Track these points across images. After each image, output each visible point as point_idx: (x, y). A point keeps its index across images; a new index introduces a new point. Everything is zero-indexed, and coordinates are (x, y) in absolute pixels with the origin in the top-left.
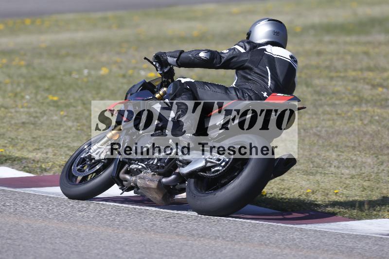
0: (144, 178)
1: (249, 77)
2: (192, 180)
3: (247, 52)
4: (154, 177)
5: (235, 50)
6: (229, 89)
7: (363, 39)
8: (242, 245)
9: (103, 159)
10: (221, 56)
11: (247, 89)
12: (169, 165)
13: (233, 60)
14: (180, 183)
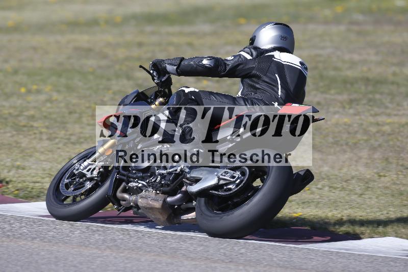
0: (146, 198)
1: (258, 86)
2: (203, 200)
3: (254, 59)
4: (158, 196)
5: (240, 57)
6: (238, 100)
7: (187, 29)
8: (60, 247)
9: (96, 177)
10: (225, 64)
11: (256, 99)
12: (174, 183)
13: (239, 67)
14: (186, 203)
